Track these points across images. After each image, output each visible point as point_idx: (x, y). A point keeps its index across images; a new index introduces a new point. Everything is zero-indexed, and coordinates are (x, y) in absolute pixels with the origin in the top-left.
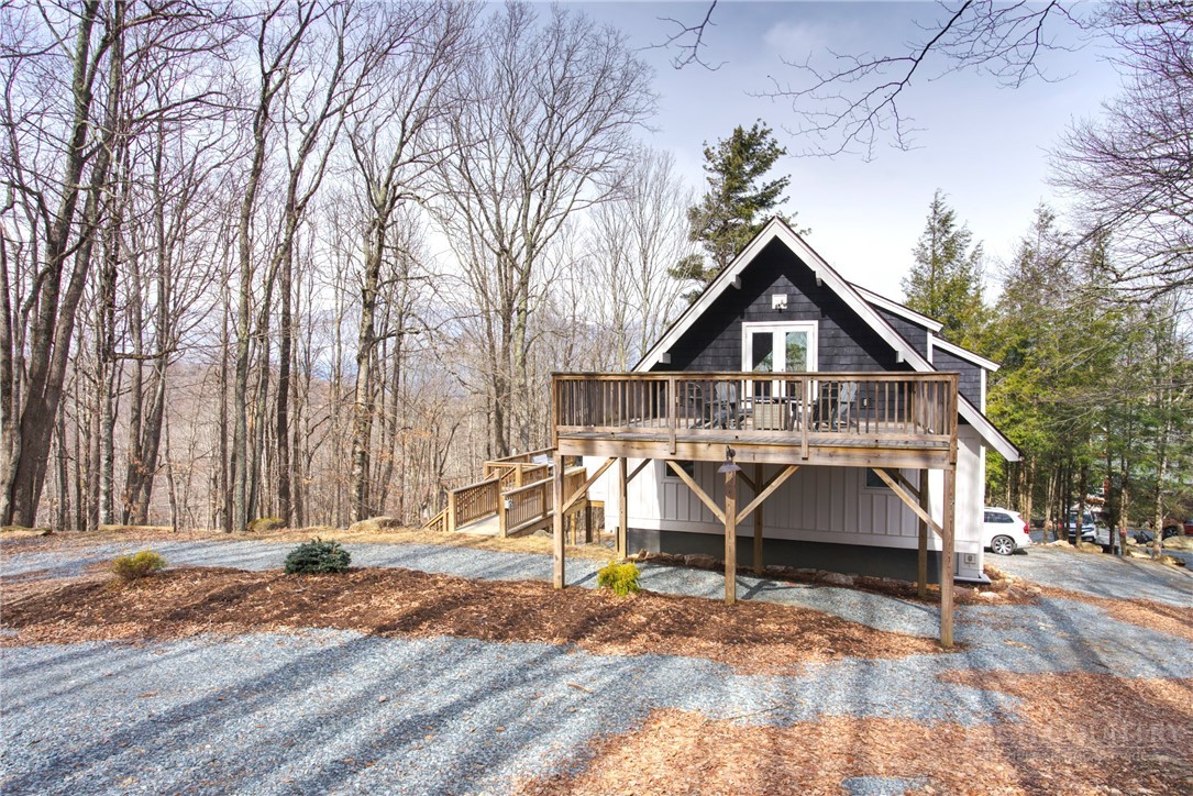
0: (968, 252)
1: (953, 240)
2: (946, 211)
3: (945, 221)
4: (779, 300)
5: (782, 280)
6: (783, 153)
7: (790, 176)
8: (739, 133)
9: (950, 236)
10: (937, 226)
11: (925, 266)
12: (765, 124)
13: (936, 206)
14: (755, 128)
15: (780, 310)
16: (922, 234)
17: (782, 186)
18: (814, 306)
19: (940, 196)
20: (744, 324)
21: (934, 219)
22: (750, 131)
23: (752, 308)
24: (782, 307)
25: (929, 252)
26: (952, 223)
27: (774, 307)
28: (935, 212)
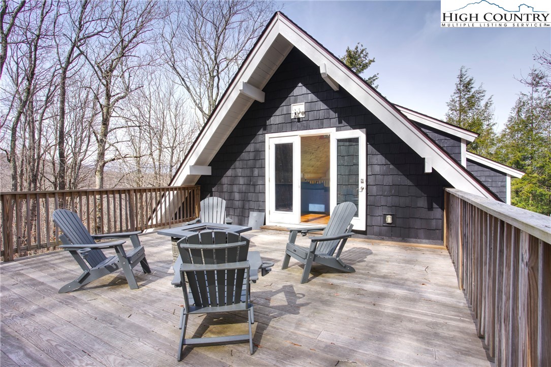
0: (483, 103)
1: (473, 96)
2: (468, 79)
3: (467, 86)
4: (298, 109)
5: (300, 89)
6: (374, 61)
7: (378, 74)
8: (349, 52)
9: (471, 93)
10: (462, 88)
11: (455, 113)
12: (362, 46)
13: (461, 76)
14: (357, 48)
15: (299, 119)
16: (453, 94)
17: (374, 80)
18: (332, 112)
19: (464, 70)
20: (267, 136)
21: (460, 84)
22: (354, 49)
23: (275, 120)
24: (301, 116)
25: (457, 105)
26: (472, 86)
27: (293, 116)
28: (461, 81)
